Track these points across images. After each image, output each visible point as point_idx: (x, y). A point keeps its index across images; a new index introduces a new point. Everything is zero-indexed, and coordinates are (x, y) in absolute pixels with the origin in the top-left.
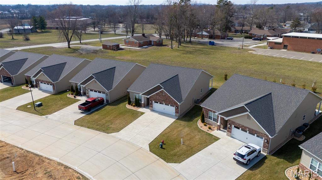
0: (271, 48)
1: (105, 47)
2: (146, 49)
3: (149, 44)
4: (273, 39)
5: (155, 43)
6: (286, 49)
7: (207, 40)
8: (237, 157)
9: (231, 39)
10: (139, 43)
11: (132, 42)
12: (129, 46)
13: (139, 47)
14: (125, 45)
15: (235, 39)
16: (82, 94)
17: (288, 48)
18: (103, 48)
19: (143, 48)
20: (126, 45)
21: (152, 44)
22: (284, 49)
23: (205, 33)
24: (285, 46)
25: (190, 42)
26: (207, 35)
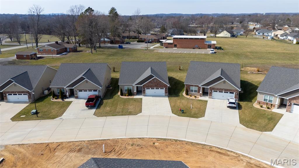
0: (166, 48)
1: (19, 57)
2: (65, 56)
3: (65, 50)
4: (165, 41)
5: (71, 50)
6: (176, 47)
7: (109, 45)
8: (231, 105)
9: (129, 43)
10: (57, 51)
11: (48, 50)
12: (44, 54)
13: (57, 55)
14: (39, 54)
15: (131, 43)
16: (68, 96)
17: (177, 46)
18: (17, 59)
19: (62, 55)
20: (41, 54)
21: (68, 50)
22: (175, 47)
23: (106, 40)
24: (175, 45)
25: (100, 47)
26: (109, 41)
